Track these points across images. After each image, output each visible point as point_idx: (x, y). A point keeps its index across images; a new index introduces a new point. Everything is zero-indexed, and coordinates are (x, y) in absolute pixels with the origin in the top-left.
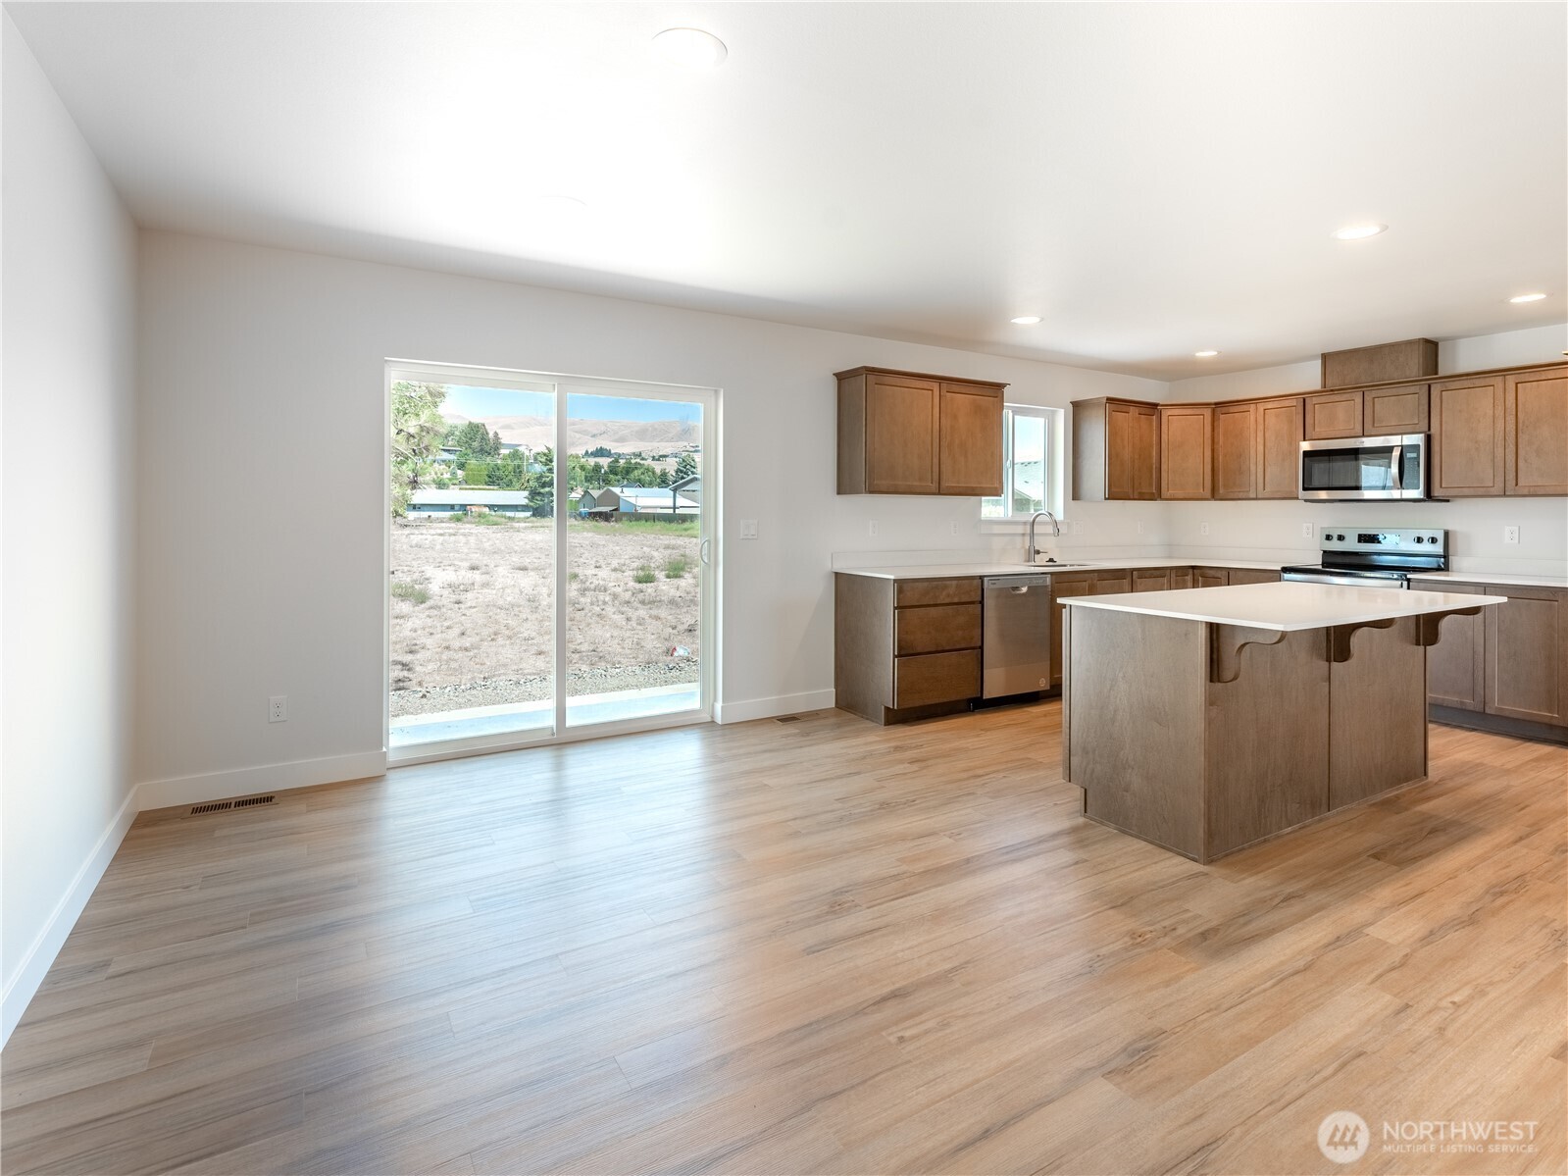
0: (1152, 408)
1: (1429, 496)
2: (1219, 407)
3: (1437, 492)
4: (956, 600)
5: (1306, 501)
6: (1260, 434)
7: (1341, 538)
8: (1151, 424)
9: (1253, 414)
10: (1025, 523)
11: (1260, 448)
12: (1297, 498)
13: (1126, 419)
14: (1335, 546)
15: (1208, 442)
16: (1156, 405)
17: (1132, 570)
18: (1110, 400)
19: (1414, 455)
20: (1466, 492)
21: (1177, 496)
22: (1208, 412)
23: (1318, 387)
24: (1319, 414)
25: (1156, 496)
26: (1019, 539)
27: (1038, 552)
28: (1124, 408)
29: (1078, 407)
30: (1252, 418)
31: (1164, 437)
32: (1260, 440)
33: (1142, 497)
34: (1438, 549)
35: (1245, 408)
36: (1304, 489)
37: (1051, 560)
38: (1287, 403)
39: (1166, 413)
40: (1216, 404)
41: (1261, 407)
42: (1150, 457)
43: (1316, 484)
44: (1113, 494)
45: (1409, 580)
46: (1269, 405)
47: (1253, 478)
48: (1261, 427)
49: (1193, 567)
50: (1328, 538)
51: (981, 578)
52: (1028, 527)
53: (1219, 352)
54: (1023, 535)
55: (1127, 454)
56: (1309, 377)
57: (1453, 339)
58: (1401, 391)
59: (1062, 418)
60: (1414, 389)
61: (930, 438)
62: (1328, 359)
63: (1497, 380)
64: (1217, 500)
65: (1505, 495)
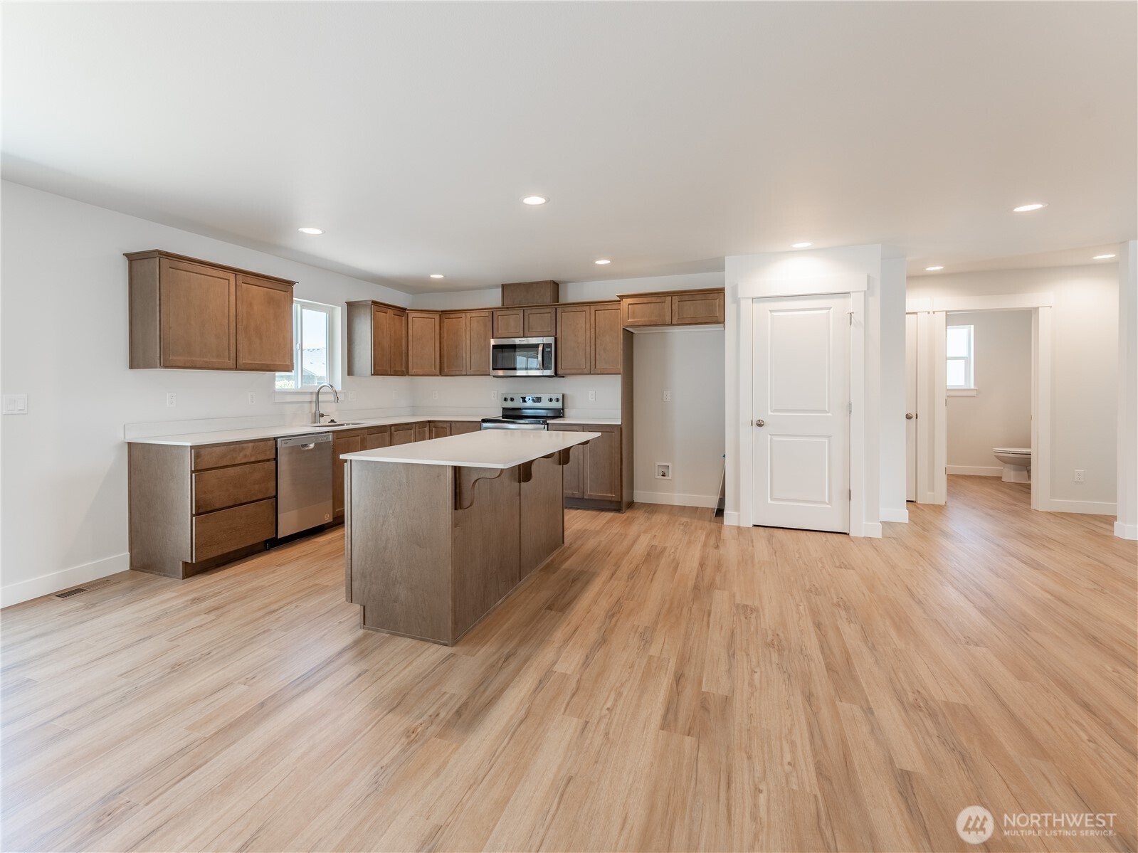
0: (402, 311)
1: (556, 374)
2: (444, 314)
3: (560, 372)
4: (253, 459)
5: (494, 376)
6: (468, 333)
7: (512, 400)
8: (402, 320)
9: (464, 320)
10: (312, 393)
11: (468, 342)
12: (489, 375)
13: (386, 317)
14: (509, 404)
15: (438, 337)
16: (405, 309)
17: (391, 426)
18: (374, 303)
19: (549, 349)
20: (574, 371)
21: (419, 373)
22: (437, 317)
23: (500, 305)
24: (500, 322)
25: (405, 372)
26: (307, 405)
27: (322, 415)
28: (384, 310)
29: (352, 307)
30: (464, 322)
31: (410, 332)
32: (468, 337)
33: (396, 374)
34: (559, 405)
35: (459, 315)
36: (493, 369)
37: (332, 421)
38: (483, 314)
39: (411, 315)
40: (442, 311)
41: (469, 315)
42: (401, 345)
43: (499, 366)
44: (377, 371)
45: (548, 424)
46: (474, 315)
47: (464, 362)
48: (468, 329)
49: (431, 422)
50: (506, 399)
51: (275, 439)
52: (314, 396)
53: (444, 276)
54: (311, 402)
55: (386, 342)
56: (494, 299)
57: (565, 282)
58: (543, 311)
59: (339, 314)
60: (548, 310)
61: (227, 322)
62: (504, 287)
63: (587, 308)
64: (443, 376)
65: (590, 374)
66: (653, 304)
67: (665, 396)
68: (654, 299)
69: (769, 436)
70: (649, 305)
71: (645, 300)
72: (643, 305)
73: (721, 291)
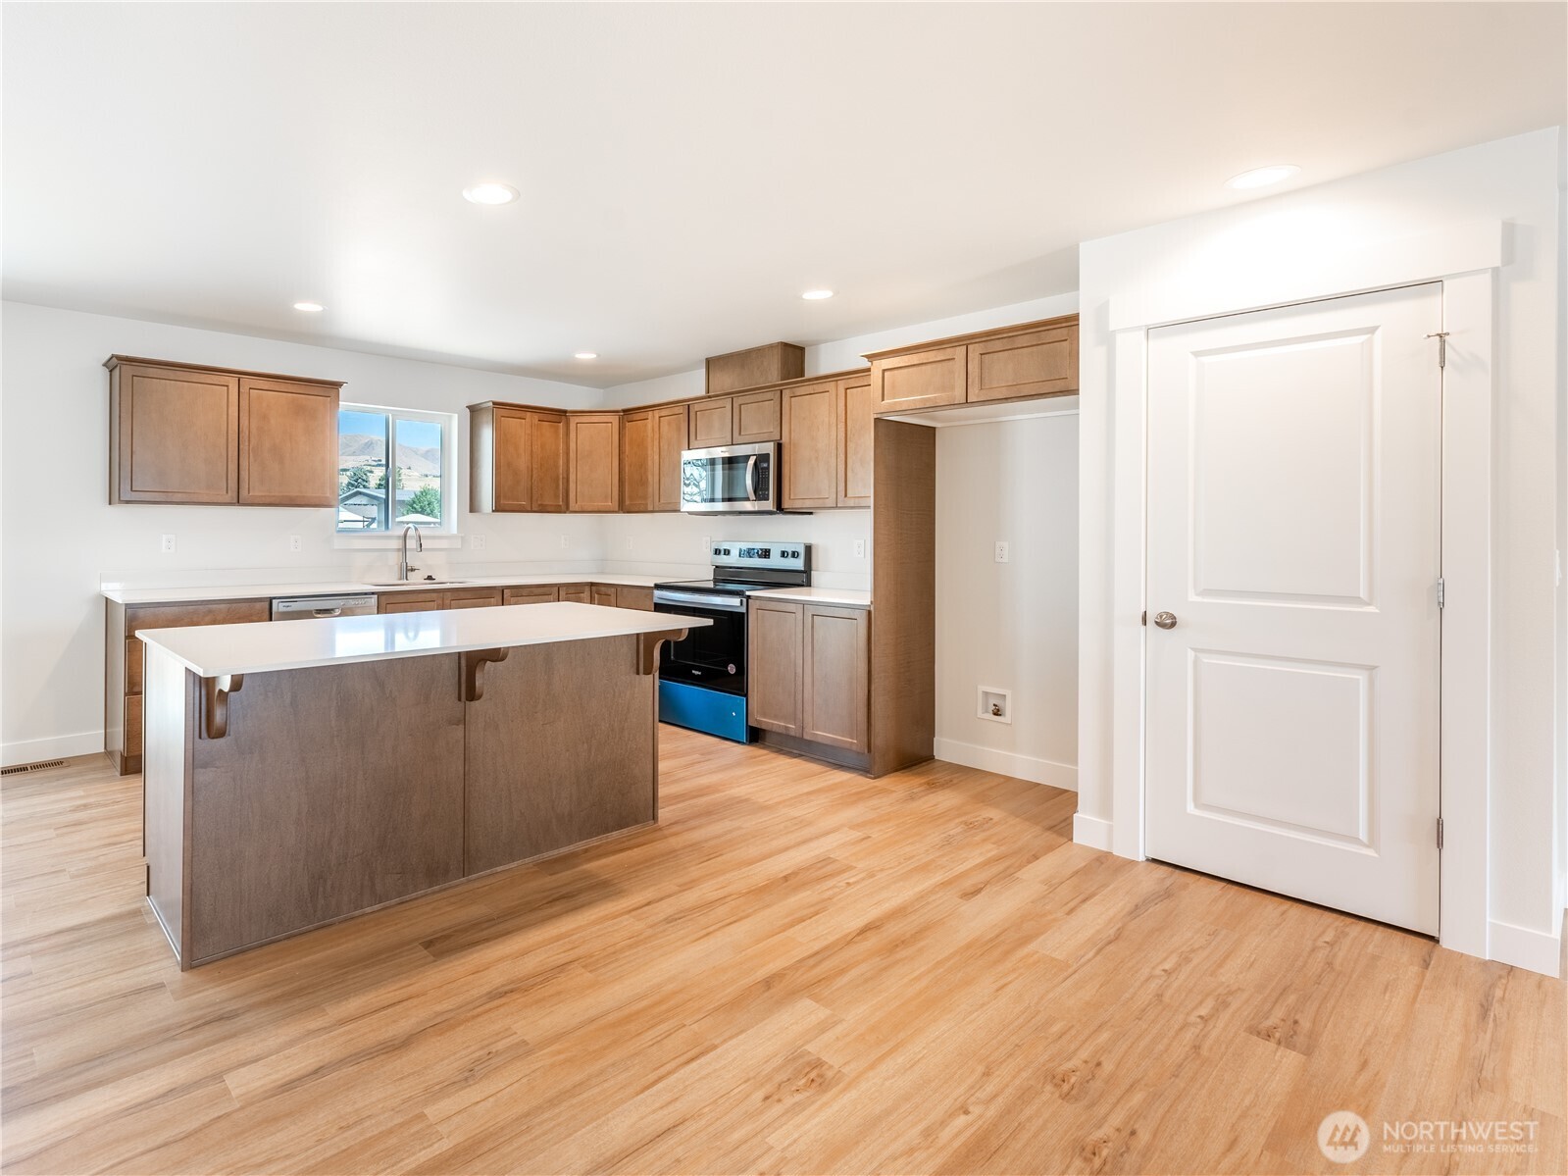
0: (559, 416)
1: (780, 509)
2: (627, 414)
3: (786, 505)
6: (656, 443)
7: (727, 552)
8: (557, 428)
9: (651, 422)
10: (399, 537)
11: (656, 457)
12: (681, 511)
13: (517, 426)
14: (723, 560)
15: (616, 451)
16: (565, 412)
19: (765, 465)
20: (809, 503)
21: (585, 509)
22: (615, 419)
23: (703, 393)
24: (700, 422)
25: (564, 508)
27: (412, 570)
28: (522, 414)
29: (474, 411)
30: (650, 426)
31: (572, 445)
32: (656, 449)
33: (543, 509)
34: (798, 564)
35: (642, 415)
36: (685, 501)
37: (430, 579)
38: (676, 410)
39: (573, 421)
40: (624, 411)
41: (657, 414)
42: (556, 467)
44: (499, 508)
46: (663, 414)
47: (651, 489)
48: (657, 436)
49: (592, 584)
50: (717, 552)
51: (272, 599)
52: (401, 542)
53: (599, 355)
54: (399, 550)
55: (522, 463)
56: (694, 385)
57: (816, 343)
58: (760, 397)
59: (455, 425)
60: (769, 395)
61: (225, 441)
62: (711, 364)
63: (830, 386)
64: (624, 513)
65: (837, 507)
66: (929, 367)
67: (998, 551)
68: (931, 356)
69: (1191, 654)
70: (923, 367)
71: (914, 359)
72: (911, 369)
73: (1071, 322)
